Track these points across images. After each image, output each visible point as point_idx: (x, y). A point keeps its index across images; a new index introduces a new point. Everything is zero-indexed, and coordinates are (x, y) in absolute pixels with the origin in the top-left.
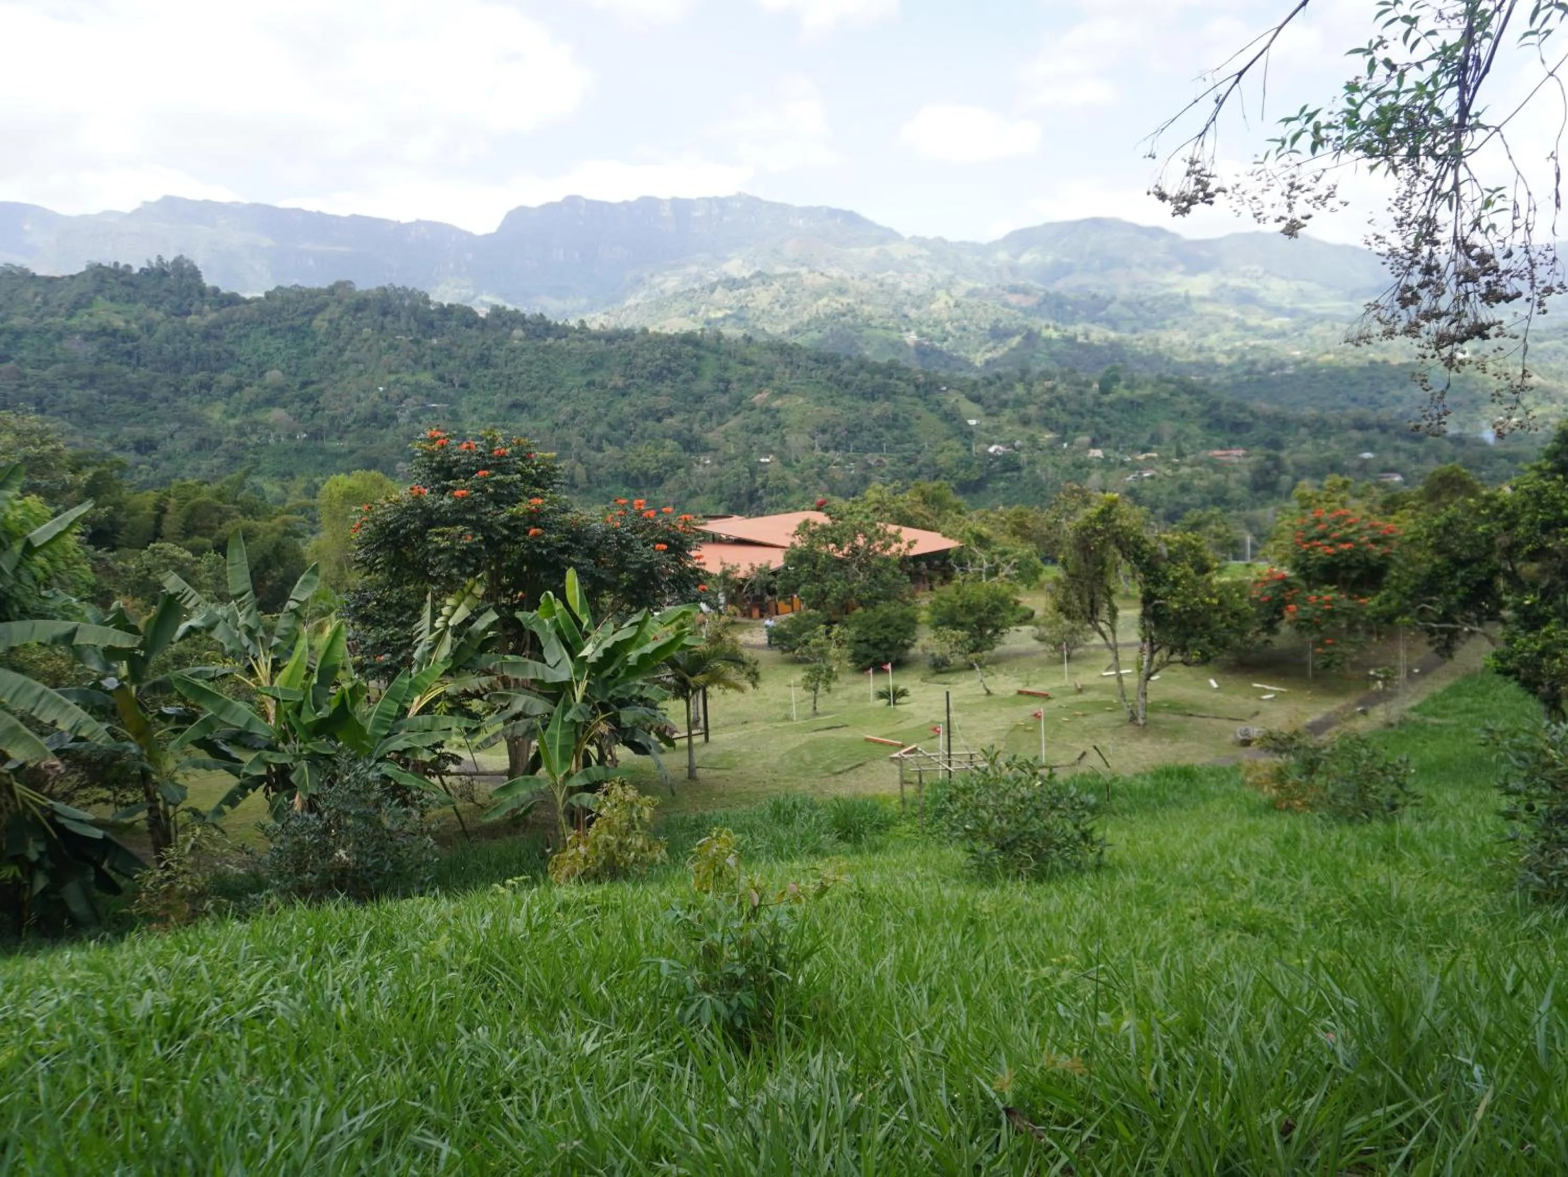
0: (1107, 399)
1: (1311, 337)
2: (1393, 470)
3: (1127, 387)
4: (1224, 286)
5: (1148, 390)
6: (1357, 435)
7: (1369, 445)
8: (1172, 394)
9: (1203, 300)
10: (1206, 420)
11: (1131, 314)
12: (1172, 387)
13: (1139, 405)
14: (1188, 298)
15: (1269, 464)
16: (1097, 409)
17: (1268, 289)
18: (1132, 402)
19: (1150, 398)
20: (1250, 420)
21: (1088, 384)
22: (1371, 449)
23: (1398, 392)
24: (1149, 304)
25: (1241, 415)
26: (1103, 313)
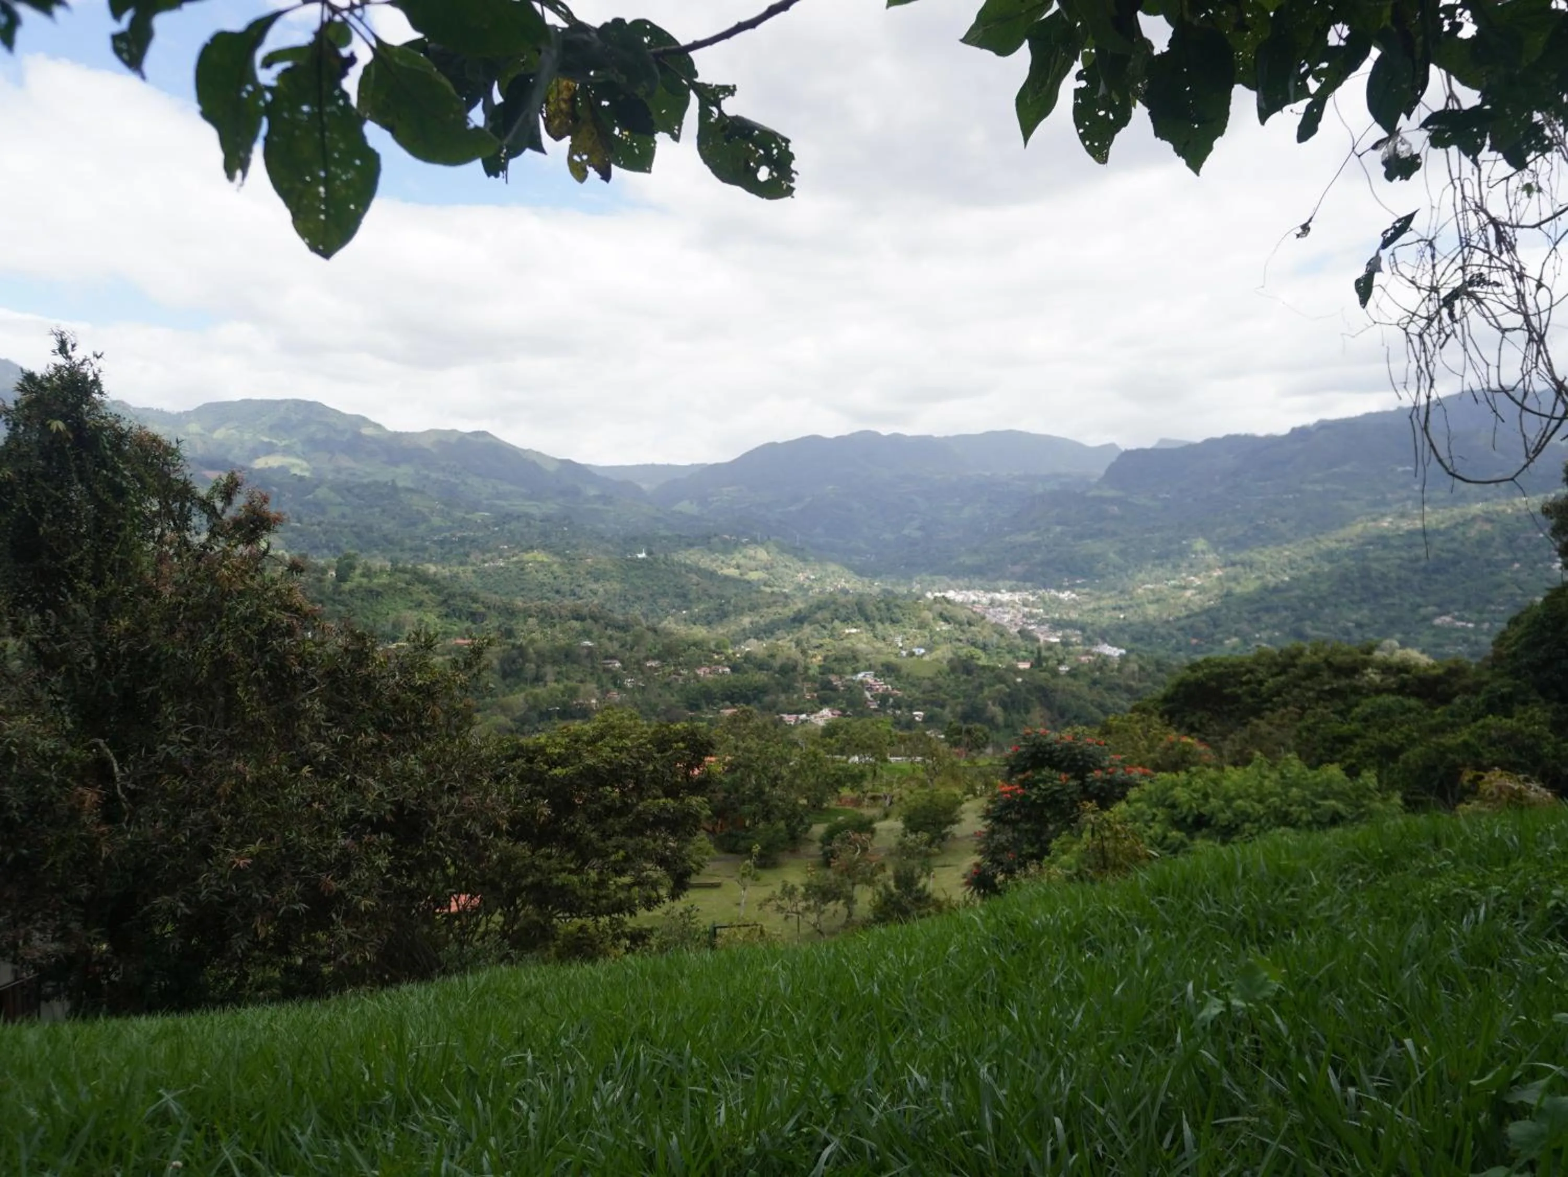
0: (346, 586)
1: (510, 531)
2: (613, 657)
3: (363, 575)
4: (427, 477)
5: (384, 579)
6: (576, 624)
7: (587, 634)
8: (408, 584)
9: (408, 490)
10: (444, 610)
11: (339, 500)
12: (408, 576)
13: (379, 594)
14: (394, 488)
15: (515, 652)
16: (337, 598)
17: (466, 484)
18: (371, 591)
19: (389, 586)
20: (483, 610)
21: (324, 571)
22: (590, 639)
23: (594, 586)
24: (356, 491)
25: (474, 606)
26: (310, 497)
